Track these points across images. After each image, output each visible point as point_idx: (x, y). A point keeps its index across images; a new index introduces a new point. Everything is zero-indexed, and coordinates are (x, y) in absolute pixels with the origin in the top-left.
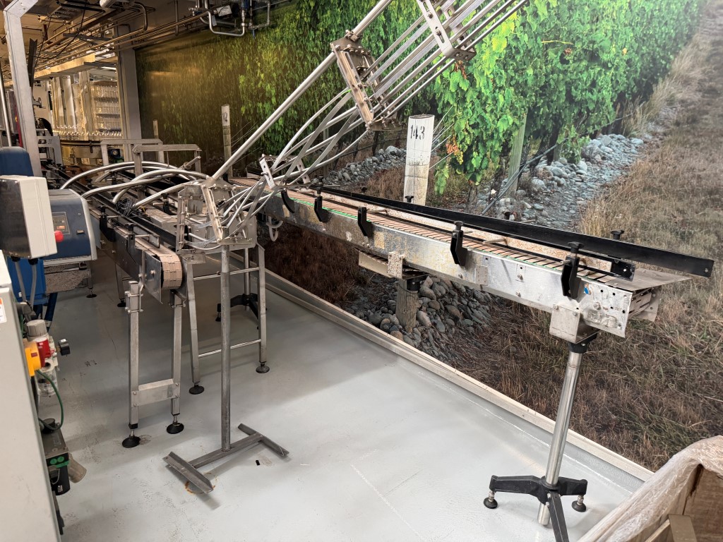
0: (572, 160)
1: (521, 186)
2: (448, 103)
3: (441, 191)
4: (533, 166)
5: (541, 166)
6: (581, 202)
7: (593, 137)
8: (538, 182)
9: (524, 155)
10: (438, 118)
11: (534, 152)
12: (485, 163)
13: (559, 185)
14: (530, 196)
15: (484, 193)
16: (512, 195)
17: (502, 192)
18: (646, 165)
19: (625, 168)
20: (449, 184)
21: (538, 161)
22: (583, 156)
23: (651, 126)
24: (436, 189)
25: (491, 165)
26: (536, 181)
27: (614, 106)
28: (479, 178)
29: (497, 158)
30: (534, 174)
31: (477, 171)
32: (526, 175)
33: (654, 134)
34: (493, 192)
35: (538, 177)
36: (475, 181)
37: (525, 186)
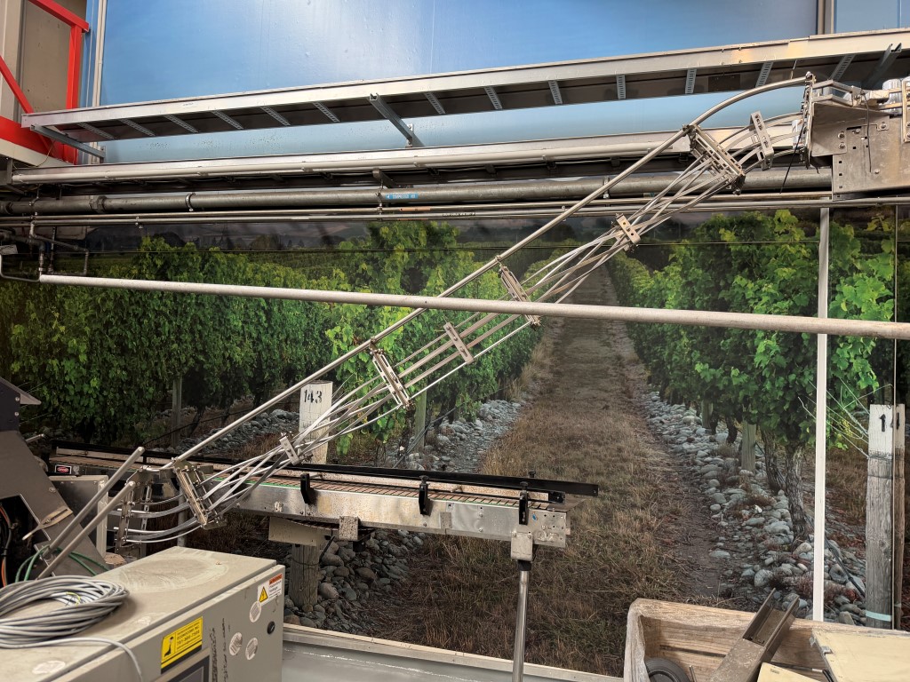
0: (470, 419)
1: (428, 442)
2: (348, 372)
3: (345, 451)
4: (437, 425)
5: (444, 425)
6: (481, 452)
7: (484, 402)
8: (443, 438)
9: (429, 416)
10: (337, 384)
11: (437, 413)
12: (391, 424)
13: (461, 439)
14: (437, 450)
15: (393, 450)
16: (420, 450)
17: (410, 448)
18: (525, 422)
19: (511, 424)
20: (354, 444)
21: (441, 421)
22: (478, 416)
23: (524, 395)
24: (338, 449)
25: (397, 425)
26: (441, 437)
27: (497, 380)
28: (386, 437)
29: (403, 419)
30: (439, 431)
31: (383, 431)
32: (431, 432)
33: (527, 400)
34: (402, 448)
35: (443, 434)
36: (382, 440)
37: (432, 442)
